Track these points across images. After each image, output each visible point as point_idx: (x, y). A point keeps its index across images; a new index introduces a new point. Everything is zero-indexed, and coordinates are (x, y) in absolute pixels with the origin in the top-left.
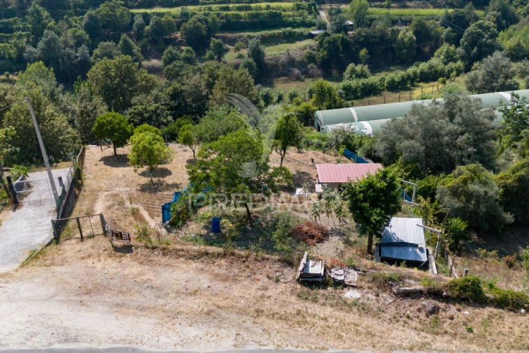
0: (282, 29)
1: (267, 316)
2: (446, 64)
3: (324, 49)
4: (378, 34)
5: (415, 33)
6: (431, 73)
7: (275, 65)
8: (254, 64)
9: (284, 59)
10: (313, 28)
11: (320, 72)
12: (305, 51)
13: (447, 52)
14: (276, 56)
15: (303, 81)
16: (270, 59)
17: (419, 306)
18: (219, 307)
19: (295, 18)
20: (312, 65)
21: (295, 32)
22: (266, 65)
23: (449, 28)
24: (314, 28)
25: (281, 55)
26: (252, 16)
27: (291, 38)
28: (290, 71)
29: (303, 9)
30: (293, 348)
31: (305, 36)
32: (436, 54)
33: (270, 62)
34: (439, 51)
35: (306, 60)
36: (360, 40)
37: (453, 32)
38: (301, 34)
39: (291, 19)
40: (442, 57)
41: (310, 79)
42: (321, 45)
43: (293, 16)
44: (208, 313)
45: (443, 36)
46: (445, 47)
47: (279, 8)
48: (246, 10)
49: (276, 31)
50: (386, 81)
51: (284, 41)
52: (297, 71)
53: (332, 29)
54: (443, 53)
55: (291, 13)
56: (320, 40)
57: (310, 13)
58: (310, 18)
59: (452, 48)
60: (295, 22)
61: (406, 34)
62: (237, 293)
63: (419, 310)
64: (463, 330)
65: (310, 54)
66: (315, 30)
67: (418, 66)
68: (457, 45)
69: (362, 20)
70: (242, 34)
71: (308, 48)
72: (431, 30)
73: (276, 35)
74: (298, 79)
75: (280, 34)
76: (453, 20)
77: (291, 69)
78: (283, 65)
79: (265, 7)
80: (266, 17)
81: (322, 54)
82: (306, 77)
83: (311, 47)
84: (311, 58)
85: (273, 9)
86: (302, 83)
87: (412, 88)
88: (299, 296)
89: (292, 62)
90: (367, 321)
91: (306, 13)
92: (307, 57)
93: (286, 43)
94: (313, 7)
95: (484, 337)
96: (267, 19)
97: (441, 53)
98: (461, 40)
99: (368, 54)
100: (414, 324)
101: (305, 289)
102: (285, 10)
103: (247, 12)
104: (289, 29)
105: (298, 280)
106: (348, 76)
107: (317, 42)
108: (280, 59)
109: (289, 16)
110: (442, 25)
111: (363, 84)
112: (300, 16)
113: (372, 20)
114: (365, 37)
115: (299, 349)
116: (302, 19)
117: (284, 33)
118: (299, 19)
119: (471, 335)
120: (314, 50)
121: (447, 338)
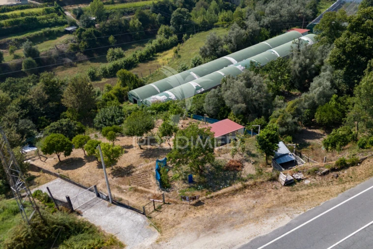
0: (43, 30)
1: (289, 203)
2: (167, 38)
3: (84, 41)
4: (117, 24)
5: (140, 20)
6: (161, 46)
7: (50, 59)
8: (34, 61)
9: (54, 53)
10: (65, 25)
11: (85, 57)
12: (69, 44)
13: (165, 30)
14: (48, 51)
15: (76, 66)
16: (44, 55)
17: (332, 176)
18: (269, 208)
19: (49, 20)
20: (79, 53)
21: (53, 31)
22: (42, 60)
23: (159, 14)
24: (67, 25)
25: (51, 50)
26: (12, 23)
27: (52, 36)
28: (63, 61)
29: (52, 12)
30: (310, 209)
31: (62, 32)
32: (158, 33)
33: (45, 57)
34: (160, 30)
35: (72, 51)
36: (106, 30)
37: (162, 16)
38: (59, 31)
39: (46, 21)
40: (163, 34)
41: (81, 64)
42: (80, 37)
43: (46, 19)
44: (268, 212)
45: (157, 20)
46: (163, 28)
47: (32, 14)
48: (4, 19)
49: (38, 32)
50: (137, 57)
51: (47, 39)
52: (69, 60)
53: (83, 25)
54: (163, 31)
55: (44, 16)
56: (78, 35)
57: (60, 15)
58: (60, 18)
59: (167, 27)
60: (50, 23)
61: (134, 21)
62: (269, 200)
63: (332, 178)
64: (349, 178)
65: (74, 45)
66: (68, 27)
67: (151, 43)
68: (169, 25)
69: (102, 16)
70: (9, 38)
71: (70, 41)
72: (149, 17)
73: (39, 35)
74: (71, 65)
75: (42, 33)
76: (159, 8)
77: (64, 59)
78: (57, 58)
79: (19, 14)
80: (25, 22)
81: (83, 44)
82: (77, 63)
83: (72, 40)
84: (76, 49)
85: (27, 15)
86: (76, 68)
87: (154, 58)
88: (291, 191)
89: (62, 55)
90: (321, 189)
91: (56, 15)
92: (72, 49)
93: (49, 40)
94: (59, 10)
95: (357, 178)
96: (26, 24)
97: (161, 32)
98: (171, 21)
99: (115, 39)
100: (335, 183)
101: (290, 187)
102: (37, 15)
103: (6, 20)
104: (48, 29)
105: (284, 185)
106: (111, 57)
107: (77, 36)
108: (51, 54)
109: (43, 19)
110: (153, 12)
111: (124, 62)
112: (52, 18)
113: (108, 14)
114: (109, 27)
115: (312, 208)
116: (55, 20)
117: (45, 33)
118: (52, 20)
119: (353, 179)
120: (75, 42)
121: (348, 183)
